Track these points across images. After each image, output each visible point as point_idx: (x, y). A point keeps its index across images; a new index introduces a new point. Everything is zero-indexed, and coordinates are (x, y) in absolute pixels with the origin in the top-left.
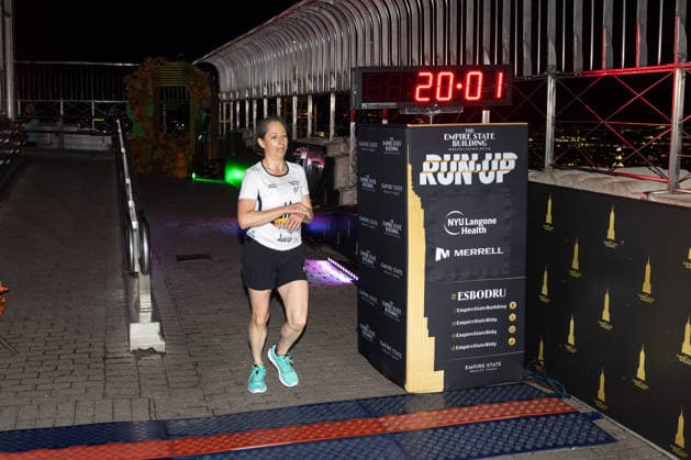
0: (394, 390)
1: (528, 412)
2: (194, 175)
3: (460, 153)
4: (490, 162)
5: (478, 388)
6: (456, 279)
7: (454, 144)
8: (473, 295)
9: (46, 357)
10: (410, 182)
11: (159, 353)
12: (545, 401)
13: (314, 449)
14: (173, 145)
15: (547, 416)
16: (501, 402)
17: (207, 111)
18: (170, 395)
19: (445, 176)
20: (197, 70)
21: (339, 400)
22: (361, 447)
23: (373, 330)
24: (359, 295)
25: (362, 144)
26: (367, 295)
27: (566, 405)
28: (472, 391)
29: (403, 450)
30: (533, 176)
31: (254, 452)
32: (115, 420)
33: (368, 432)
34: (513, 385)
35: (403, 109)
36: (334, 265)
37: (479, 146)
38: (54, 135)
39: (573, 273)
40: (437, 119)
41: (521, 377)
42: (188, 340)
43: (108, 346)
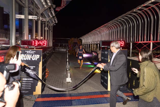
0: (106, 90)
9: (54, 83)
10: (109, 58)
11: (71, 83)
12: (130, 93)
15: (130, 96)
20: (79, 40)
21: (97, 91)
22: (100, 99)
23: (103, 81)
24: (101, 75)
25: (102, 52)
29: (107, 100)
30: (128, 58)
33: (102, 97)
38: (58, 49)
41: (126, 89)
42: (75, 81)
43: (63, 81)
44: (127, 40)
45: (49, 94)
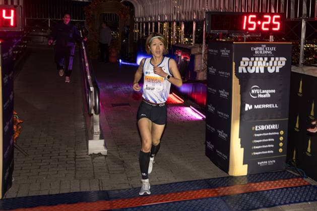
0: (223, 174)
1: (288, 185)
2: (120, 61)
3: (259, 57)
4: (273, 62)
5: (263, 174)
7: (256, 52)
8: (263, 128)
10: (234, 71)
11: (104, 156)
12: (296, 180)
13: (184, 204)
15: (296, 187)
16: (275, 180)
17: (128, 27)
18: (110, 177)
19: (251, 68)
20: (123, 5)
21: (195, 179)
22: (207, 203)
23: (213, 145)
24: (207, 127)
25: (210, 50)
26: (210, 127)
27: (306, 182)
28: (261, 175)
29: (227, 205)
30: (294, 69)
31: (154, 207)
32: (81, 191)
34: (281, 172)
36: (193, 110)
37: (268, 54)
39: (311, 118)
40: (248, 40)
41: (284, 168)
42: (119, 149)
43: (77, 152)
44: (292, 11)
45: (30, 195)
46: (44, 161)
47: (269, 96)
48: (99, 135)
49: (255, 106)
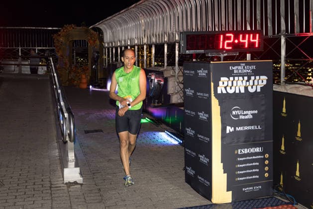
0: (206, 202)
2: (91, 87)
3: (238, 76)
4: (254, 81)
5: (249, 200)
6: (237, 142)
7: (235, 72)
8: (246, 151)
9: (19, 187)
10: (213, 92)
11: (80, 184)
12: (285, 206)
14: (80, 71)
17: (98, 52)
18: (87, 207)
19: (231, 89)
20: (92, 31)
23: (194, 170)
25: (186, 72)
26: (190, 151)
28: (247, 202)
30: (276, 88)
34: (268, 198)
35: (208, 53)
36: (169, 135)
37: (248, 73)
38: (16, 66)
39: (297, 139)
40: (226, 59)
41: (271, 194)
42: (94, 177)
43: (52, 181)
44: (269, 28)
46: (19, 191)
47: (251, 117)
48: (74, 163)
49: (237, 128)
